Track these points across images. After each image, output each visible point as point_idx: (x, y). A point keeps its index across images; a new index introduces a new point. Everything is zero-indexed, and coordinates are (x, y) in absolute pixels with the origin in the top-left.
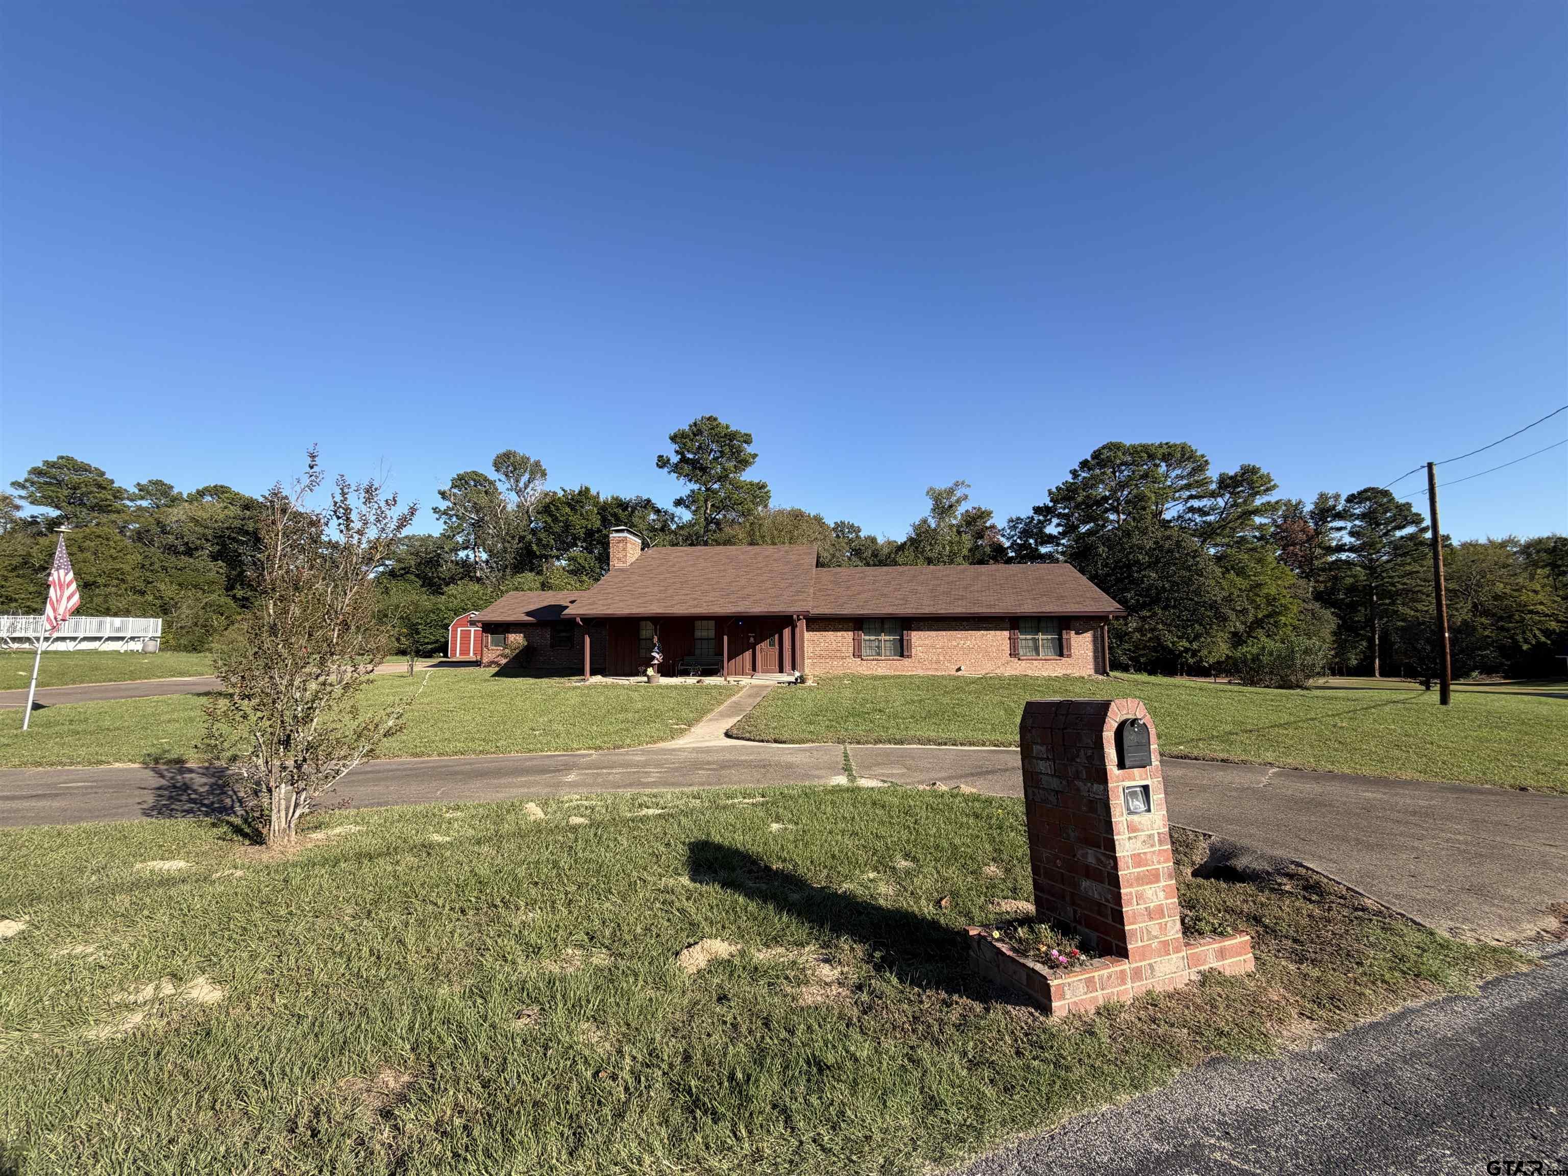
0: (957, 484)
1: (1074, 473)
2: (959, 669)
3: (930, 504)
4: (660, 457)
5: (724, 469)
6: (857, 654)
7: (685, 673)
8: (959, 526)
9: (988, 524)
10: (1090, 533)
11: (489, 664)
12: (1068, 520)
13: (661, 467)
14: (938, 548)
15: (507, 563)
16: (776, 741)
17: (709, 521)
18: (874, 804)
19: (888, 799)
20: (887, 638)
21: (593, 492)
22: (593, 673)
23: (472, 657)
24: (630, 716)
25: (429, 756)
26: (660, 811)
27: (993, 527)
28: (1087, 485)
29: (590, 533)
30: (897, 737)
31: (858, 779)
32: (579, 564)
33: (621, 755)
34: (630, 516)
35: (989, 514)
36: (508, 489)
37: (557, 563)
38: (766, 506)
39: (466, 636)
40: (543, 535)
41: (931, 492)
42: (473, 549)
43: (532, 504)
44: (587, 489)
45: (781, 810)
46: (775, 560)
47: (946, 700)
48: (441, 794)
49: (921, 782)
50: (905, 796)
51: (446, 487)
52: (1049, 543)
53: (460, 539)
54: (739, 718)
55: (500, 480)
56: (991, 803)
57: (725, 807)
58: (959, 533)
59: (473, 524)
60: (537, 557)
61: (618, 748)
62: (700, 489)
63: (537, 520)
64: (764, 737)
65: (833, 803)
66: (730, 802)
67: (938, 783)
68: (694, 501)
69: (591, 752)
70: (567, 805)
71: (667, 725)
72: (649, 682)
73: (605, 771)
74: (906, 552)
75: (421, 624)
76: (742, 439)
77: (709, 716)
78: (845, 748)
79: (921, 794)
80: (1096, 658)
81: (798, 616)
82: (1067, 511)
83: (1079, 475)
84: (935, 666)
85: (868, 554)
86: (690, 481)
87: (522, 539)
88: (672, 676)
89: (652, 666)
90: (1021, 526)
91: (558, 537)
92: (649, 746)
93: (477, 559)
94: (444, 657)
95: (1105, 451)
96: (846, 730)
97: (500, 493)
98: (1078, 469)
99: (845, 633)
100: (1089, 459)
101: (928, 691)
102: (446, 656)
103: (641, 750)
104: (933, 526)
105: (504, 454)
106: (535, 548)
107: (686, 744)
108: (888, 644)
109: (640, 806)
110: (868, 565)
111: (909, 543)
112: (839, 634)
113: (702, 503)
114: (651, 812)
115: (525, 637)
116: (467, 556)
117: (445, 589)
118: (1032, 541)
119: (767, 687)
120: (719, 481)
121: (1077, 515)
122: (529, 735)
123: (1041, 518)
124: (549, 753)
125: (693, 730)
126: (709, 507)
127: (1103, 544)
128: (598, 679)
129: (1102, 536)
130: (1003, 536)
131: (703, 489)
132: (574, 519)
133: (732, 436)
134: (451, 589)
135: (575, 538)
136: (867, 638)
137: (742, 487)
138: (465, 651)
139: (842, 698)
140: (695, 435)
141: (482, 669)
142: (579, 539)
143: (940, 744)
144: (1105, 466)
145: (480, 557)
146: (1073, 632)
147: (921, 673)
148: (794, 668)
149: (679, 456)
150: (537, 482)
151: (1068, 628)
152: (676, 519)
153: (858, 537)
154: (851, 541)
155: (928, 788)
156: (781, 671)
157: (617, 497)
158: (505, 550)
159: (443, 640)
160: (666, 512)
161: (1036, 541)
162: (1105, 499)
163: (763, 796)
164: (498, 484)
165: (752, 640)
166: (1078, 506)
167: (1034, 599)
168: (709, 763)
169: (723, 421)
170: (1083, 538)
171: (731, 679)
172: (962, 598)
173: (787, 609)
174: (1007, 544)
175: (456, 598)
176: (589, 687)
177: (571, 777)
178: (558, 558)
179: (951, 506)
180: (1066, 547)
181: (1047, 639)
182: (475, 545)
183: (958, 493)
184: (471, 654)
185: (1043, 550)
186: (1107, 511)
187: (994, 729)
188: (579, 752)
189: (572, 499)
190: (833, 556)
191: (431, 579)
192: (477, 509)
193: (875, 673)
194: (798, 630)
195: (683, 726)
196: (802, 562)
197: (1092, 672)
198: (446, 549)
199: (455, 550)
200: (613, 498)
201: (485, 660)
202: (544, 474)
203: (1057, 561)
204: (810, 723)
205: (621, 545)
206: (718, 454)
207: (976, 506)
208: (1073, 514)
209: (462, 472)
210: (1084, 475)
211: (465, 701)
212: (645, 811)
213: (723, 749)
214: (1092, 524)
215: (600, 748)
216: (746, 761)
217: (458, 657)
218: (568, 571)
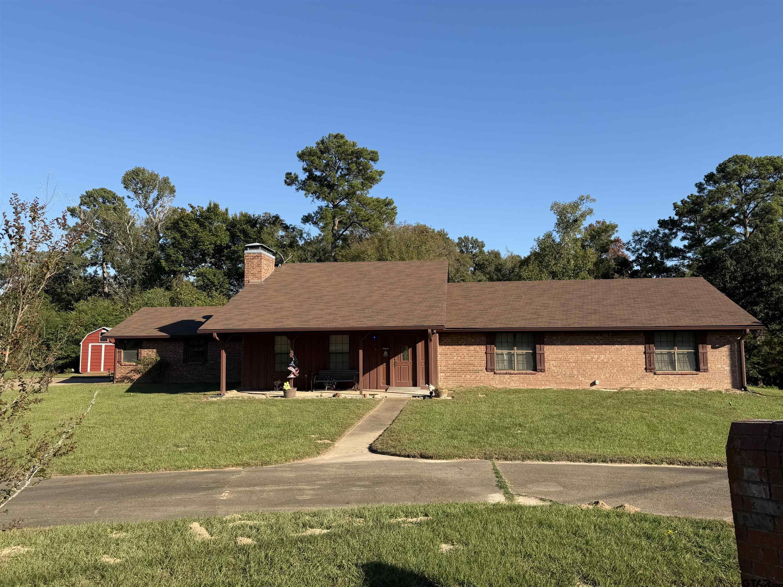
0: (582, 199)
1: (700, 186)
2: (593, 384)
3: (554, 219)
4: (289, 174)
5: (352, 186)
6: (490, 368)
7: (320, 387)
8: (583, 240)
9: (612, 238)
10: (716, 246)
11: (122, 380)
12: (694, 233)
13: (289, 185)
14: (563, 262)
15: (136, 278)
16: (422, 456)
17: (336, 237)
18: (540, 524)
19: (553, 518)
20: (520, 352)
21: (222, 208)
22: (229, 388)
23: (102, 372)
24: (272, 430)
25: (79, 473)
26: (325, 531)
27: (617, 241)
28: (712, 198)
29: (219, 250)
30: (545, 453)
31: (516, 497)
32: (209, 279)
33: (270, 471)
34: (259, 232)
35: (613, 227)
36: (137, 206)
37: (185, 279)
38: (392, 222)
39: (97, 351)
40: (171, 251)
41: (555, 207)
42: (102, 265)
43: (160, 221)
44: (216, 206)
45: (449, 531)
46: (407, 275)
47: (586, 415)
48: (99, 512)
49: (583, 500)
50: (570, 515)
51: (75, 204)
52: (676, 256)
53: (88, 255)
54: (381, 432)
55: (129, 197)
56: (660, 523)
57: (390, 526)
58: (583, 247)
59: (101, 241)
60: (166, 273)
61: (266, 464)
62: (327, 206)
63: (165, 236)
64: (408, 451)
65: (499, 523)
66: (393, 521)
67: (601, 502)
68: (322, 218)
69: (240, 468)
70: (231, 525)
71: (310, 440)
72: (285, 396)
73: (257, 488)
74: (531, 267)
75: (52, 340)
76: (369, 157)
77: (351, 430)
78: (494, 464)
79: (586, 513)
80: (733, 372)
81: (432, 330)
82: (692, 224)
83: (704, 189)
84: (568, 380)
85: (492, 268)
86: (318, 198)
87: (151, 254)
88: (307, 390)
89: (289, 380)
90: (646, 239)
91: (186, 252)
92: (296, 462)
93: (106, 275)
94: (75, 372)
95: (731, 164)
96: (490, 445)
97: (129, 210)
98: (704, 182)
99: (477, 348)
100: (715, 172)
101: (564, 405)
102: (77, 371)
103: (290, 467)
104: (558, 240)
105: (133, 172)
106: (164, 263)
107: (331, 459)
108: (520, 358)
109: (304, 525)
110: (491, 279)
111: (533, 258)
112: (472, 348)
113: (329, 220)
114: (317, 531)
115: (158, 352)
116: (96, 272)
117: (75, 305)
118: (657, 255)
119: (402, 400)
120: (346, 198)
121: (702, 228)
122: (174, 452)
123: (667, 231)
124: (197, 470)
125: (336, 445)
126: (337, 223)
127: (731, 257)
128: (233, 394)
129: (730, 249)
130: (628, 249)
131: (331, 205)
132: (204, 235)
133: (358, 154)
134: (81, 305)
135: (204, 255)
136: (500, 351)
137: (369, 204)
138: (96, 365)
139: (479, 412)
140: (322, 152)
141: (115, 385)
142: (209, 255)
143: (589, 461)
144: (731, 179)
145: (108, 273)
146: (710, 346)
147: (554, 387)
148: (428, 382)
149: (307, 174)
150: (165, 199)
151: (705, 342)
152: (304, 235)
153: (481, 252)
154: (475, 255)
155: (591, 507)
156: (415, 384)
157: (246, 214)
158: (133, 266)
159: (73, 355)
160: (294, 229)
161: (662, 255)
162: (731, 212)
163: (426, 515)
164: (127, 201)
165: (386, 353)
166: (704, 220)
167: (669, 313)
168: (359, 479)
169: (349, 138)
170: (711, 251)
171: (367, 393)
172: (595, 312)
173: (422, 324)
174: (632, 258)
175: (86, 314)
176: (226, 402)
177: (225, 495)
178: (187, 275)
179: (575, 221)
180: (692, 260)
181: (683, 354)
182: (104, 261)
183: (583, 208)
184: (102, 369)
185: (669, 263)
186: (733, 223)
187: (640, 446)
188: (227, 469)
189: (201, 216)
190: (458, 270)
191: (58, 294)
192: (106, 225)
193: (508, 387)
194: (431, 345)
195: (326, 441)
196: (433, 277)
197: (729, 386)
198: (75, 265)
199: (84, 266)
200: (241, 214)
201: (118, 376)
202: (172, 191)
203: (683, 275)
204: (453, 437)
205: (256, 261)
206: (345, 172)
207: (601, 220)
208: (699, 228)
209: (90, 189)
210: (710, 188)
211: (104, 416)
212: (310, 532)
213: (369, 465)
214: (718, 238)
215: (248, 465)
216: (397, 477)
217: (89, 372)
218: (197, 287)
